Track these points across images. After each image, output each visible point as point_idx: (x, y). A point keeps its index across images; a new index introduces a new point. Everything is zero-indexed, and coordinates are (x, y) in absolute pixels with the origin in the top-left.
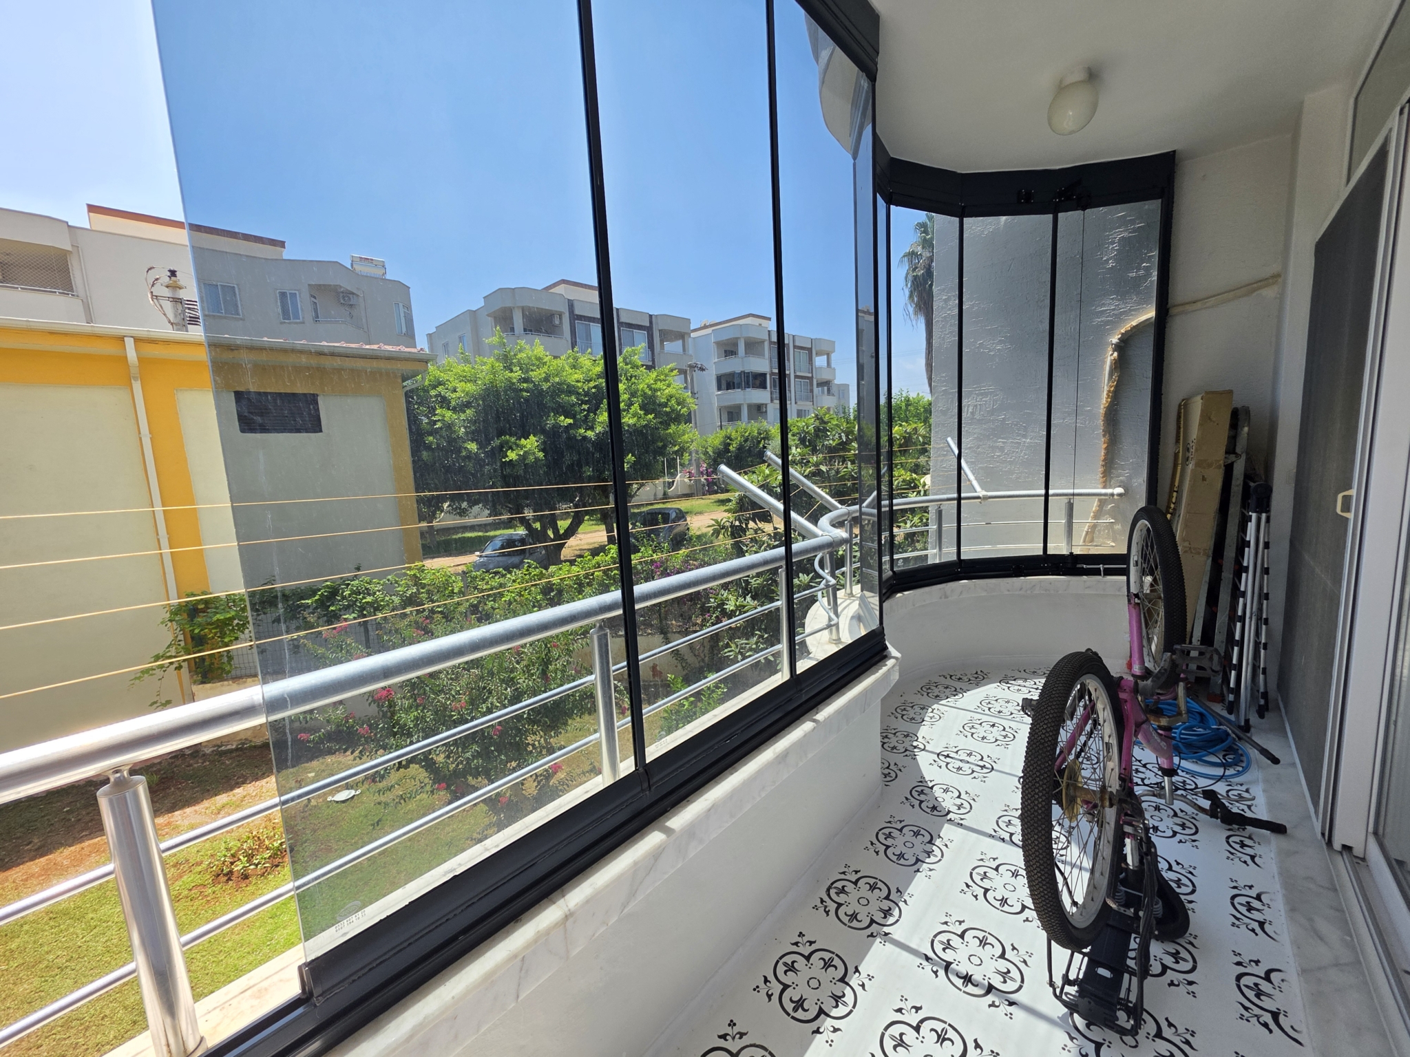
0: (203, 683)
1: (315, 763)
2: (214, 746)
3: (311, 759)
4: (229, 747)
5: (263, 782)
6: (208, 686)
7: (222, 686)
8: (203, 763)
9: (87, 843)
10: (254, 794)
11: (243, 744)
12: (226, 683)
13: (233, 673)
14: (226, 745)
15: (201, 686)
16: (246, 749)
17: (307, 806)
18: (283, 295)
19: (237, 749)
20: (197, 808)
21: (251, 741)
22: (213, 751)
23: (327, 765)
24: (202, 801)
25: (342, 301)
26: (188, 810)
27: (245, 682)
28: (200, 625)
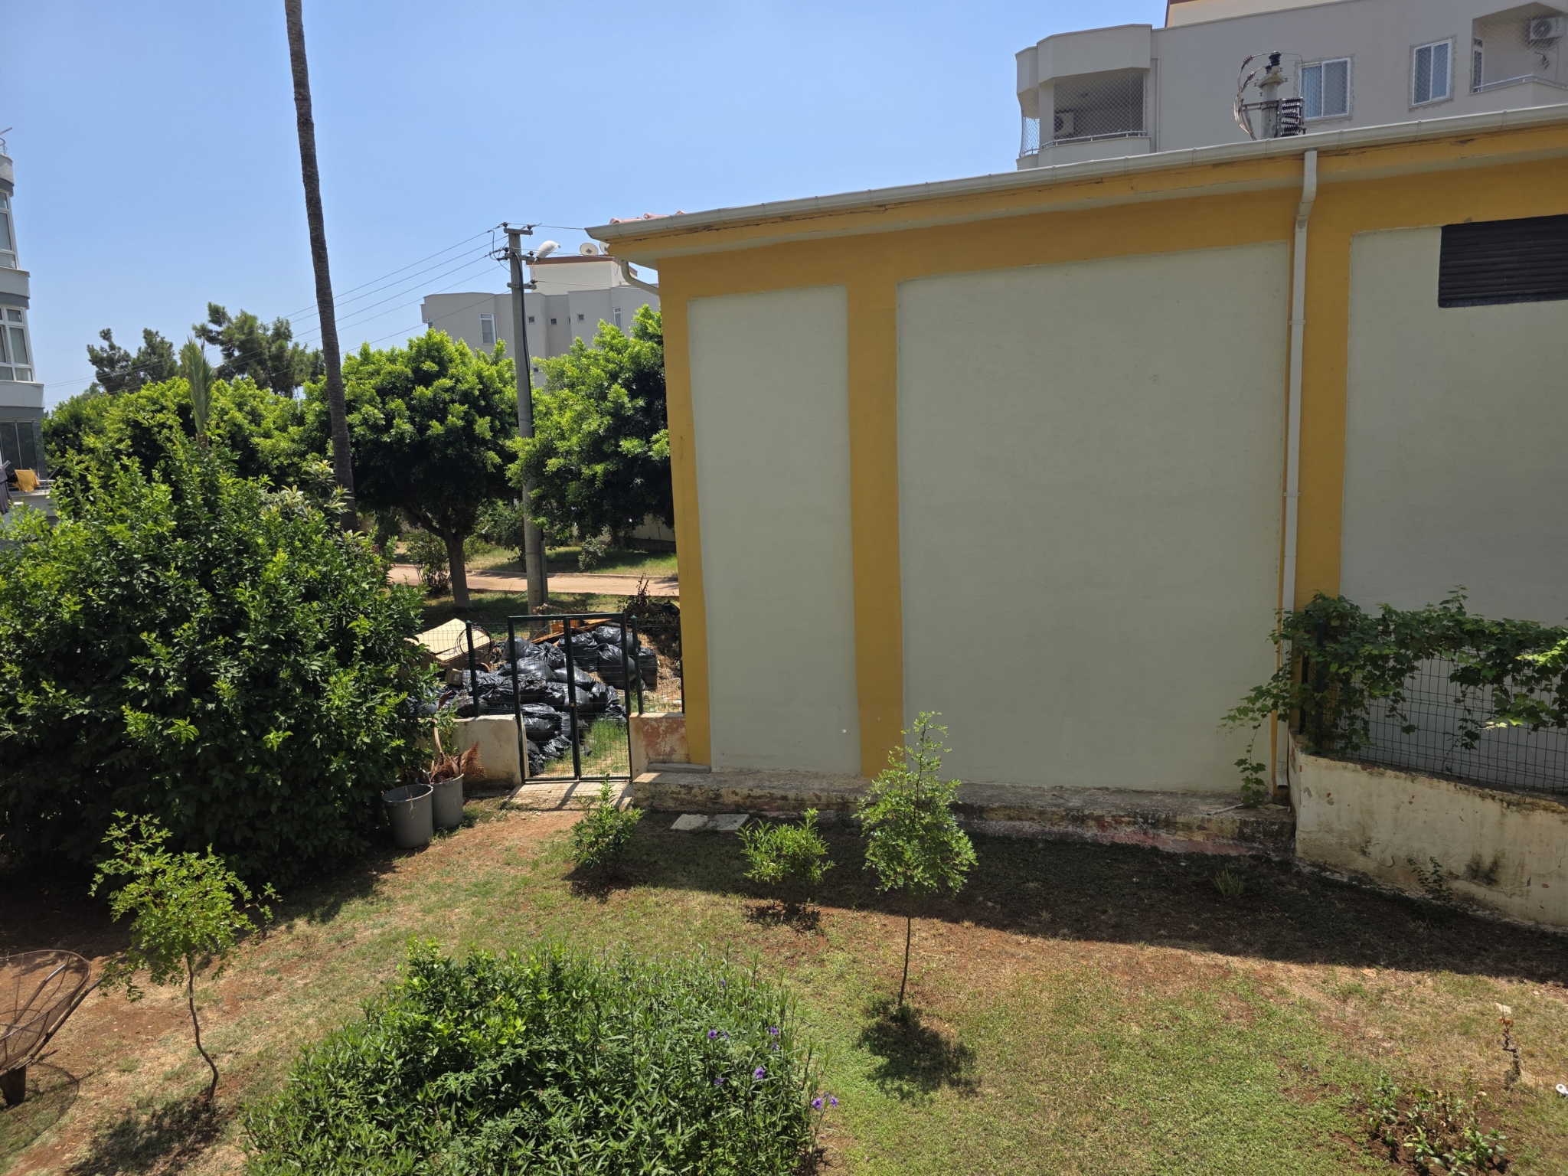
0: (1317, 753)
1: (1502, 984)
2: (1314, 864)
3: (1496, 972)
4: (1337, 876)
5: (1412, 977)
6: (1323, 761)
7: (1345, 768)
8: (1300, 888)
9: (1169, 951)
10: (1398, 993)
11: (1360, 881)
12: (1351, 765)
13: (1363, 752)
14: (1333, 872)
15: (1312, 758)
16: (1365, 892)
17: (1514, 1080)
18: (1423, 54)
19: (1349, 887)
20: (1307, 971)
21: (1371, 881)
22: (1313, 873)
23: (1533, 1002)
24: (1313, 961)
25: (1533, 37)
26: (1296, 969)
27: (1382, 774)
28: (1336, 656)
